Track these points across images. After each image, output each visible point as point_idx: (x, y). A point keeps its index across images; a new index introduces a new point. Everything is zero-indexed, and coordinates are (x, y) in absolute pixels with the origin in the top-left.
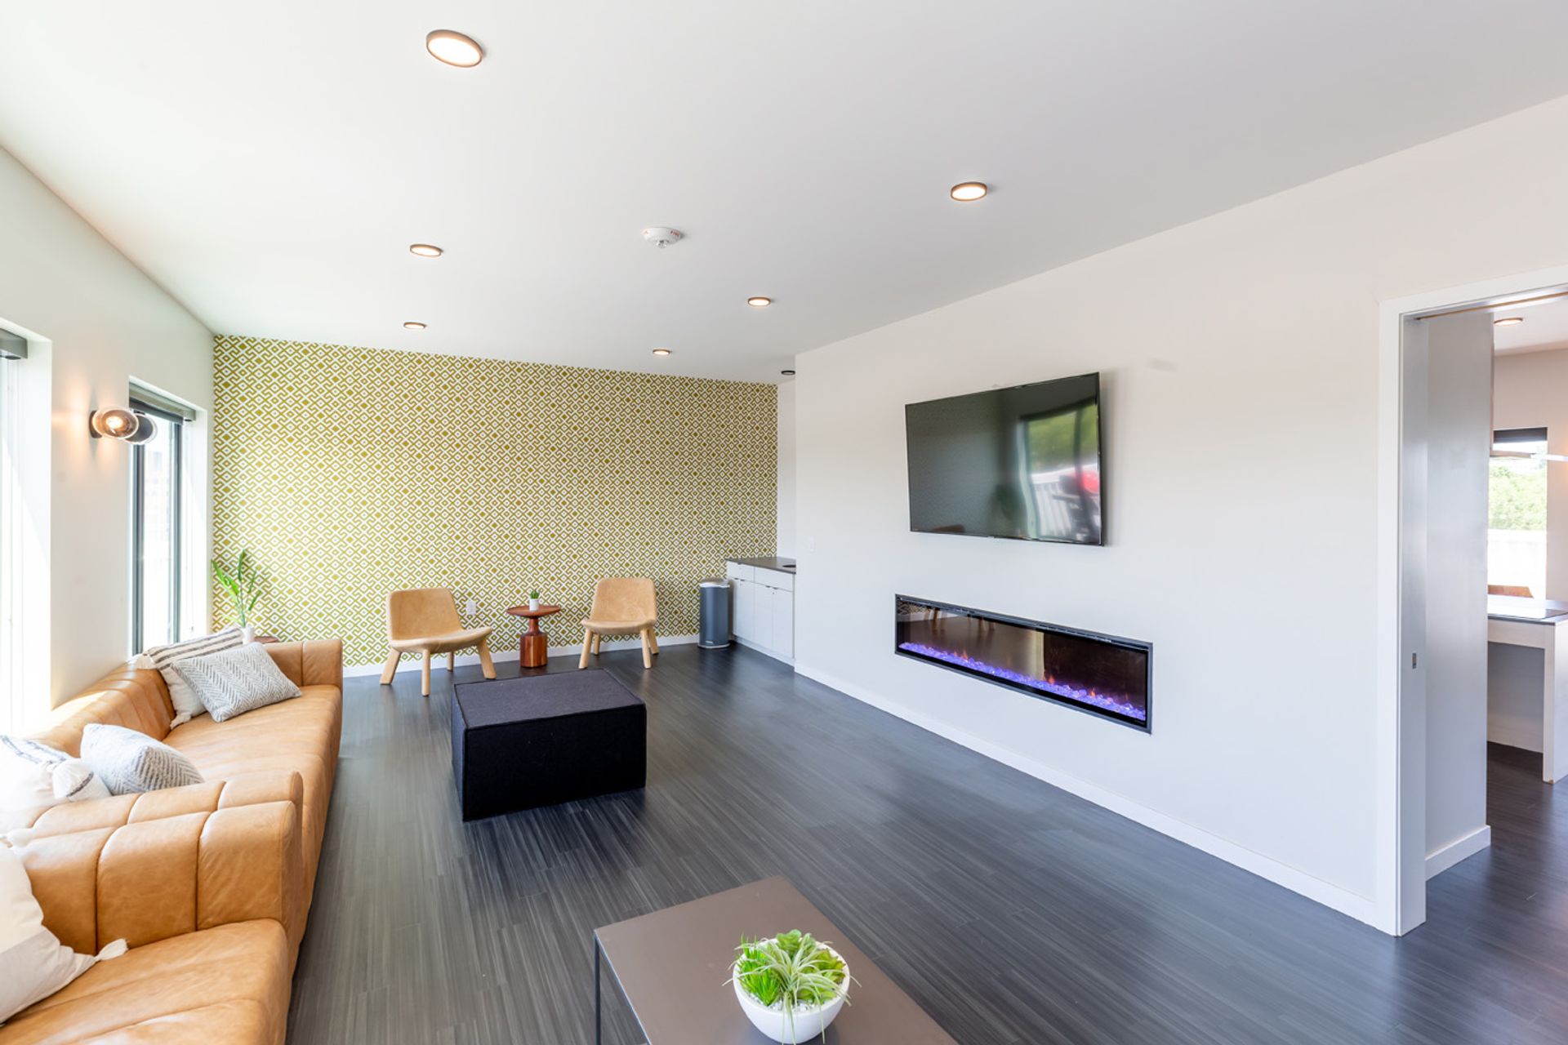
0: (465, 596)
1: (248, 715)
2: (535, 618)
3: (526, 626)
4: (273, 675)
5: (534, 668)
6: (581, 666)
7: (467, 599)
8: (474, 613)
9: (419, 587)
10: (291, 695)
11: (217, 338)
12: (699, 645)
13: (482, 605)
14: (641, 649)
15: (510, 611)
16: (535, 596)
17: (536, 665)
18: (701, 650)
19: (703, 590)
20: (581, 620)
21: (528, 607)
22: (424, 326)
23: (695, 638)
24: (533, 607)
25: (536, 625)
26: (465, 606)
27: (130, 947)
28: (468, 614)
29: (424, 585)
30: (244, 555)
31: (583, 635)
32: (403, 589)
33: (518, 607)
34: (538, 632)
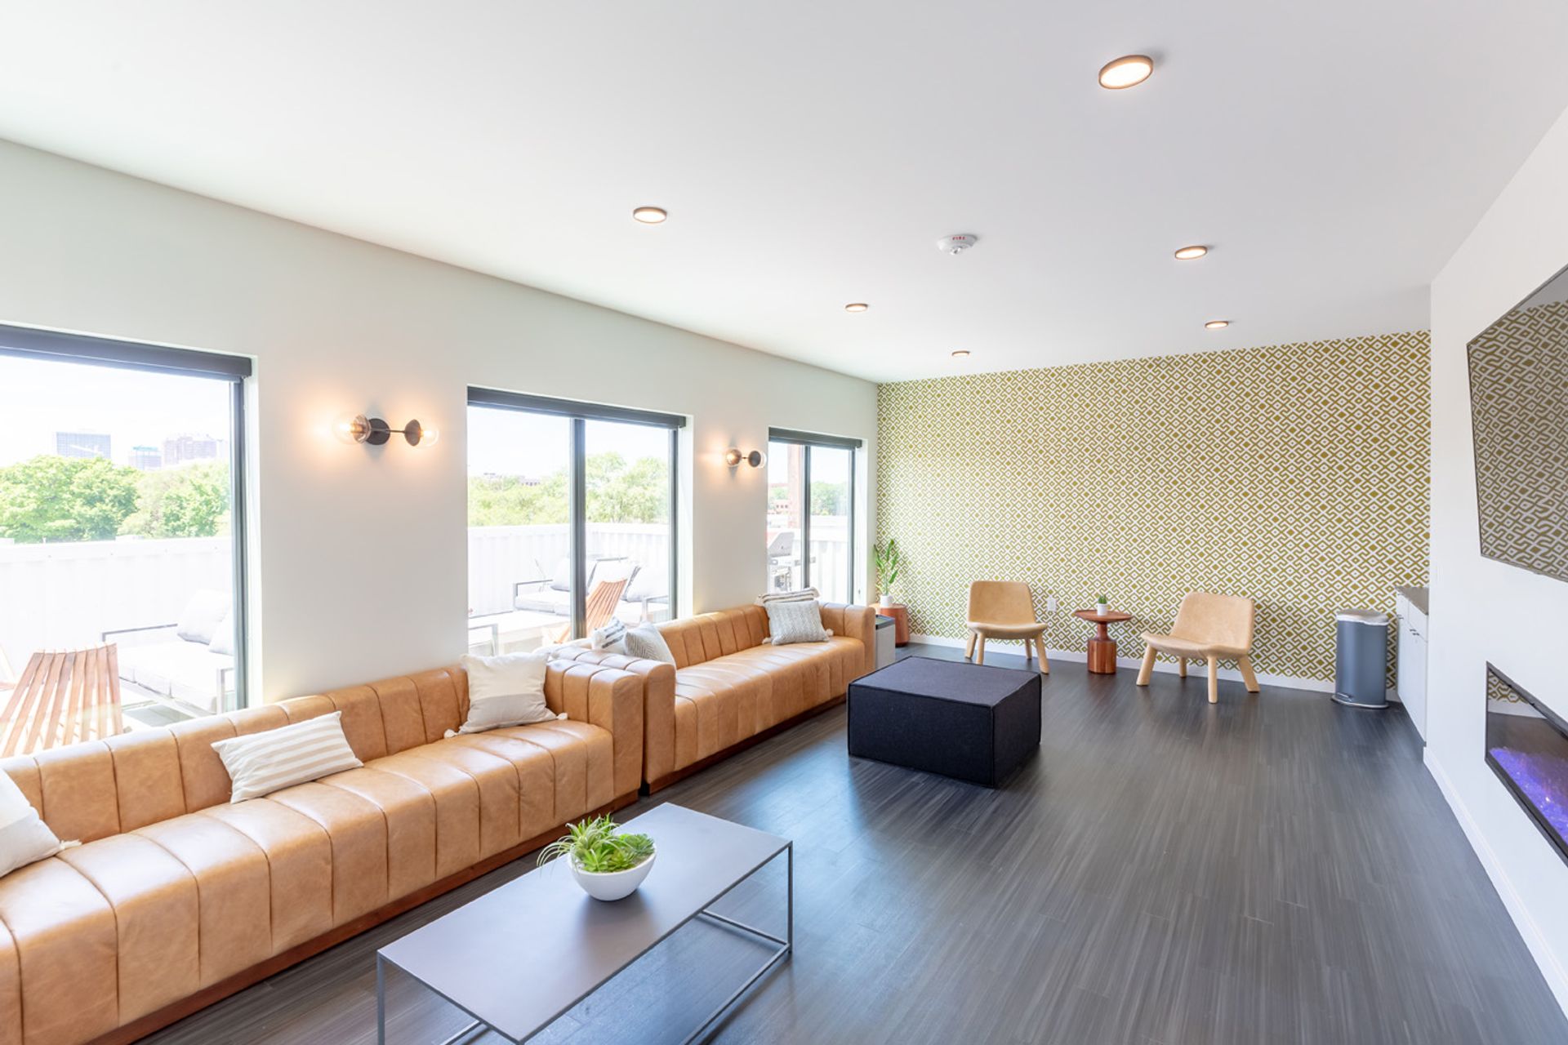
0: (1047, 593)
1: (791, 645)
2: (1103, 623)
3: (1094, 630)
4: (810, 622)
5: (1098, 673)
6: (1139, 681)
7: (1048, 596)
8: (1054, 610)
9: (1007, 579)
10: (820, 639)
11: (879, 386)
12: (1333, 697)
13: (1062, 604)
14: (1206, 679)
15: (1078, 613)
16: (1103, 601)
17: (1099, 671)
18: (1335, 705)
19: (1340, 625)
20: (1141, 632)
21: (1095, 611)
22: (968, 352)
23: (1328, 687)
24: (1100, 612)
25: (1104, 630)
26: (1046, 602)
27: (569, 719)
28: (1049, 610)
29: (1011, 578)
30: (893, 542)
31: (1144, 649)
32: (995, 580)
33: (1088, 611)
34: (1107, 639)
